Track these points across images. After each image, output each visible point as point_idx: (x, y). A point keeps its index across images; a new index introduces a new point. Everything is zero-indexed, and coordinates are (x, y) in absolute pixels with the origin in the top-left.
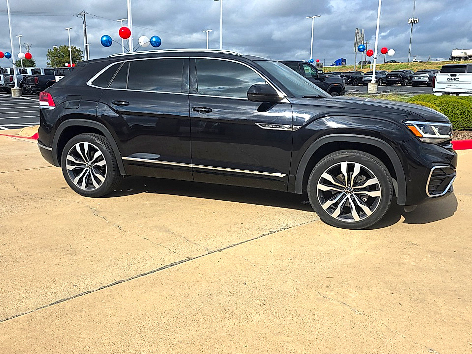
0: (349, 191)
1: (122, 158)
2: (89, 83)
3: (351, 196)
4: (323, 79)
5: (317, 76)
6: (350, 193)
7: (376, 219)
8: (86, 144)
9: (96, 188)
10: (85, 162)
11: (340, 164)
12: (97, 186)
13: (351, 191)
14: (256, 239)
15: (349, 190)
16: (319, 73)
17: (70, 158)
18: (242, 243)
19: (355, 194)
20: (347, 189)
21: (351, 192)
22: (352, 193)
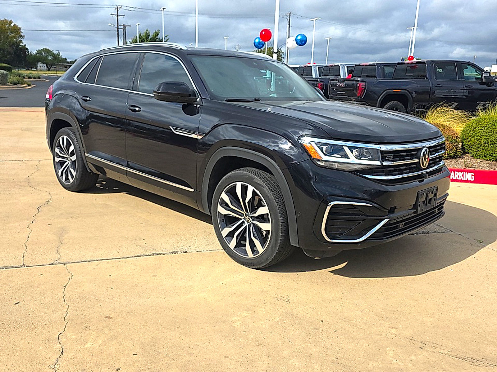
0: (248, 219)
1: (85, 155)
2: (75, 78)
6: (249, 221)
7: (267, 259)
8: (65, 138)
9: (70, 182)
10: (67, 156)
11: (236, 184)
13: (250, 219)
14: (125, 258)
15: (248, 218)
17: (57, 150)
18: (102, 260)
21: (250, 221)
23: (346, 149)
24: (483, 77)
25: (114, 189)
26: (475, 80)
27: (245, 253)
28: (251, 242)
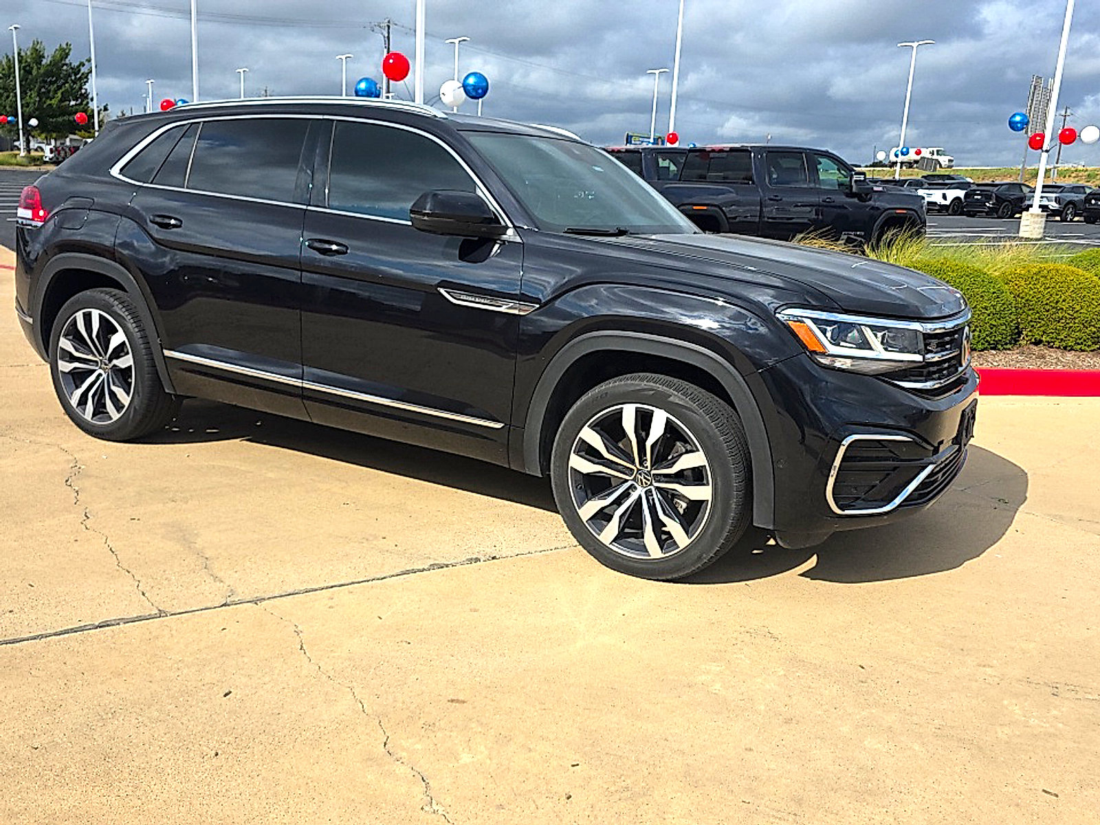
0: (644, 480)
1: (163, 354)
2: (115, 171)
3: (649, 493)
4: (867, 195)
5: (851, 187)
6: (646, 484)
7: (700, 558)
8: (95, 314)
9: (111, 419)
10: (96, 357)
11: (622, 408)
12: (115, 416)
13: (648, 480)
14: (378, 579)
15: (645, 478)
16: (856, 181)
17: (65, 344)
18: (332, 587)
19: (657, 488)
20: (640, 474)
21: (649, 483)
22: (651, 484)
23: (868, 333)
24: (853, 183)
25: (208, 431)
26: (837, 188)
27: (644, 549)
28: (658, 526)
